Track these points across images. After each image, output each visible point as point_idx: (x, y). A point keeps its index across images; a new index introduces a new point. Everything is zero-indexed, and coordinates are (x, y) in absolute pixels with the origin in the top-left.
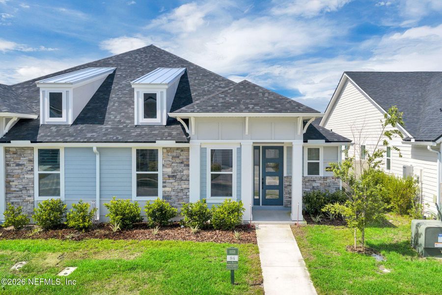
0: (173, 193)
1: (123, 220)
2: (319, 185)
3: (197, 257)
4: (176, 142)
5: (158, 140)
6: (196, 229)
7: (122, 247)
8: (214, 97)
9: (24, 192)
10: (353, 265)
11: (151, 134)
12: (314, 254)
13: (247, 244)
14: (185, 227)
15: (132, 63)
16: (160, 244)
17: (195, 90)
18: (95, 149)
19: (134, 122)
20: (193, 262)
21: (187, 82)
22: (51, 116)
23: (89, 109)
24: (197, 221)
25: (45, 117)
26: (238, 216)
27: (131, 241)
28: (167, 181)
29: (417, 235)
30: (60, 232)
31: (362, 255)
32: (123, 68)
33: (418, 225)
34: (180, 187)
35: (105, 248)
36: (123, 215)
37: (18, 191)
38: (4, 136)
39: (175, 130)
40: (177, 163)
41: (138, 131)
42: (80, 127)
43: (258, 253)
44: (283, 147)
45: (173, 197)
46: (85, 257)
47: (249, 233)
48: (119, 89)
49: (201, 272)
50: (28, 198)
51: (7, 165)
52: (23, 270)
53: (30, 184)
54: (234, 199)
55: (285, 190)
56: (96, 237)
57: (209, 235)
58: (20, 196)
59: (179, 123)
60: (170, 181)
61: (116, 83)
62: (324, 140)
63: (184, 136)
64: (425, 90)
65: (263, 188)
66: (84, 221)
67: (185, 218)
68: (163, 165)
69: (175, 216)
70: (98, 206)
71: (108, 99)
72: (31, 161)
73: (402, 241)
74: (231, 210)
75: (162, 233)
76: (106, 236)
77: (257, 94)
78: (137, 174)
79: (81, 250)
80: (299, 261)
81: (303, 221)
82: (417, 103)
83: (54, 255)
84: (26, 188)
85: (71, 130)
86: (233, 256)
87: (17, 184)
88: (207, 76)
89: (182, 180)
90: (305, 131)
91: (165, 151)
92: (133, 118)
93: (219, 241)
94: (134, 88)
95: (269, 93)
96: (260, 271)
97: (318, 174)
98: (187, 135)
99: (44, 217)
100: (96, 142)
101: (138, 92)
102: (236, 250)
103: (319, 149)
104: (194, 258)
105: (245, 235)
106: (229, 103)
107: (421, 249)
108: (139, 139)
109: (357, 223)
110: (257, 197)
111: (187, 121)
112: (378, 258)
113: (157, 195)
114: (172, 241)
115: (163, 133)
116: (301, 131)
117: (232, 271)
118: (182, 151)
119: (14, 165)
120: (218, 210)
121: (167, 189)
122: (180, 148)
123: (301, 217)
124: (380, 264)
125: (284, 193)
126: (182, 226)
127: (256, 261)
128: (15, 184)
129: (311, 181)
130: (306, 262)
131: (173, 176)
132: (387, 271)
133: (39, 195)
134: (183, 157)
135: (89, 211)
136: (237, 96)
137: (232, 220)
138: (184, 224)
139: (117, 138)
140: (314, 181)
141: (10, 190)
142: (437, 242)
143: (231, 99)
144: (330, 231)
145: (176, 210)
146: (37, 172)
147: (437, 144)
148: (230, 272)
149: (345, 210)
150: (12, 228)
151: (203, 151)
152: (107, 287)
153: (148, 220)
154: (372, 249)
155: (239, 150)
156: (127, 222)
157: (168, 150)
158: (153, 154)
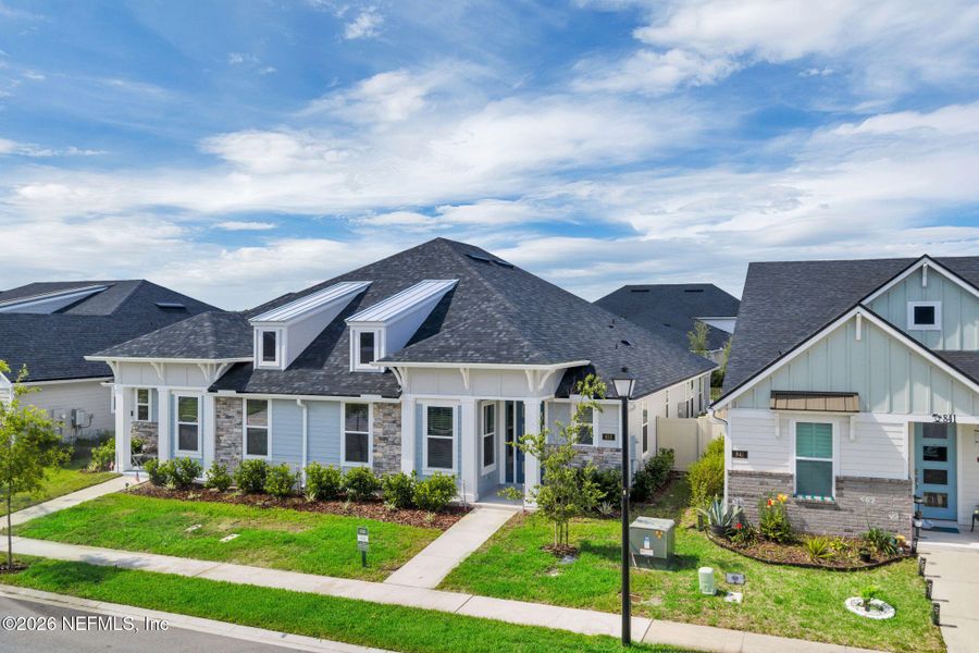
0: (384, 460)
1: (321, 489)
4: (383, 397)
7: (299, 520)
9: (233, 448)
10: (517, 564)
11: (362, 384)
13: (434, 530)
18: (298, 403)
19: (350, 367)
22: (265, 359)
23: (314, 348)
25: (258, 360)
28: (378, 444)
32: (380, 282)
35: (283, 519)
37: (227, 447)
38: (215, 383)
39: (391, 381)
40: (389, 422)
42: (294, 372)
43: (433, 541)
45: (384, 465)
46: (257, 526)
47: (455, 517)
50: (236, 456)
51: (218, 416)
53: (239, 439)
56: (285, 506)
58: (229, 453)
60: (381, 444)
61: (361, 307)
63: (396, 389)
66: (281, 487)
68: (374, 425)
71: (339, 334)
72: (240, 413)
76: (296, 506)
78: (346, 434)
79: (260, 518)
84: (235, 444)
85: (282, 377)
86: (363, 537)
88: (479, 292)
90: (541, 386)
91: (376, 406)
96: (409, 558)
97: (591, 443)
98: (399, 387)
100: (301, 394)
101: (354, 331)
105: (445, 519)
108: (346, 391)
112: (567, 561)
113: (367, 461)
115: (375, 385)
116: (535, 386)
117: (364, 553)
119: (224, 417)
121: (378, 454)
124: (557, 567)
128: (224, 439)
129: (581, 453)
131: (385, 439)
132: (554, 575)
133: (248, 453)
139: (323, 389)
140: (585, 452)
141: (219, 446)
142: (643, 547)
146: (245, 427)
151: (418, 407)
155: (460, 409)
156: (324, 492)
157: (379, 406)
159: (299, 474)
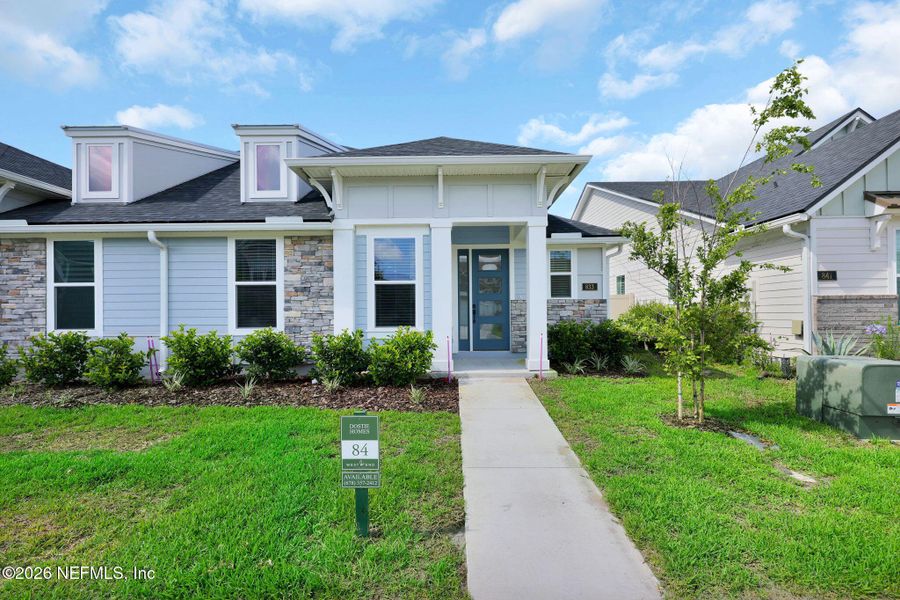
0: (303, 321)
1: (193, 368)
2: (571, 313)
4: (305, 220)
5: (269, 217)
6: (336, 384)
9: (27, 321)
11: (264, 212)
13: (437, 414)
18: (151, 235)
19: (240, 198)
22: (92, 188)
25: (81, 191)
28: (293, 298)
34: (317, 310)
37: (15, 320)
39: (311, 207)
40: (311, 264)
41: (245, 208)
43: (459, 432)
44: (507, 250)
45: (304, 329)
47: (444, 391)
53: (39, 306)
54: (417, 329)
55: (513, 325)
57: (360, 395)
58: (19, 330)
60: (298, 298)
62: (580, 234)
65: (474, 321)
68: (286, 270)
72: (42, 263)
74: (407, 346)
78: (238, 287)
80: (561, 451)
81: (551, 370)
84: (30, 313)
86: (361, 443)
87: (15, 306)
89: (321, 297)
91: (289, 241)
93: (376, 407)
97: (569, 295)
98: (329, 211)
100: (153, 223)
101: (246, 144)
103: (570, 252)
105: (434, 395)
110: (464, 336)
113: (275, 324)
115: (287, 211)
116: (543, 199)
117: (362, 493)
118: (321, 241)
119: (10, 271)
121: (292, 314)
122: (316, 237)
123: (547, 362)
124: (771, 457)
125: (511, 328)
126: (314, 381)
127: (452, 454)
128: (11, 307)
129: (558, 307)
130: (579, 455)
131: (304, 289)
133: (56, 326)
134: (322, 252)
137: (410, 365)
138: (317, 376)
139: (196, 217)
140: (563, 307)
141: (1, 319)
146: (51, 285)
151: (359, 243)
155: (427, 239)
156: (201, 372)
157: (295, 239)
158: (267, 247)
159: (152, 351)
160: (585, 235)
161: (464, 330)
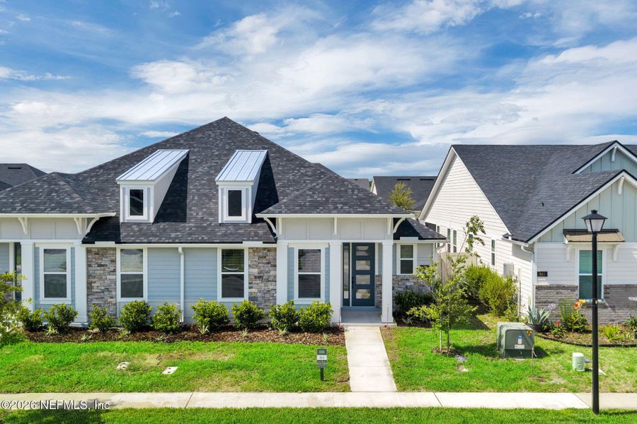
1: (211, 322)
2: (412, 284)
3: (288, 358)
4: (264, 243)
5: (245, 240)
6: (284, 331)
7: (214, 349)
8: (301, 195)
9: (106, 293)
10: (434, 365)
11: (237, 233)
12: (400, 355)
13: (336, 346)
14: (273, 329)
15: (206, 143)
16: (251, 346)
17: (280, 180)
18: (180, 250)
19: (218, 219)
20: (285, 362)
21: (270, 169)
22: (132, 213)
23: (169, 204)
24: (285, 323)
25: (125, 215)
26: (327, 318)
27: (221, 343)
28: (253, 282)
29: (501, 336)
30: (149, 335)
31: (446, 356)
32: (196, 150)
33: (501, 327)
34: (267, 288)
35: (198, 350)
36: (211, 317)
37: (100, 293)
38: (86, 236)
39: (261, 229)
40: (263, 263)
41: (223, 229)
42: (162, 225)
43: (346, 354)
44: (374, 244)
45: (259, 299)
46: (181, 358)
47: (338, 335)
48: (196, 179)
49: (293, 371)
50: (110, 300)
51: (89, 266)
52: (129, 369)
53: (113, 284)
54: (321, 301)
55: (376, 290)
56: (186, 339)
57: (298, 337)
59: (265, 221)
60: (257, 282)
61: (191, 170)
62: (417, 238)
63: (271, 236)
64: (540, 173)
65: (352, 288)
66: (171, 323)
67: (273, 320)
68: (249, 266)
69: (262, 318)
70: (182, 309)
71: (185, 192)
72: (114, 261)
73: (490, 343)
74: (319, 312)
75: (251, 335)
76: (195, 338)
77: (346, 191)
78: (222, 275)
79: (175, 352)
80: (385, 361)
81: (394, 322)
82: (526, 191)
83: (152, 356)
84: (108, 289)
85: (154, 229)
86: (322, 356)
87: (99, 285)
88: (292, 160)
89: (269, 281)
90: (395, 231)
91: (251, 251)
92: (217, 215)
93: (308, 344)
94: (218, 186)
95: (359, 190)
96: (348, 370)
97: (412, 272)
98: (274, 235)
99: (131, 319)
100: (181, 243)
101: (222, 189)
102: (326, 350)
103: (412, 246)
104: (284, 359)
105: (332, 337)
106: (317, 202)
107: (503, 350)
108: (225, 239)
109: (441, 326)
110: (346, 297)
111: (273, 220)
112: (460, 359)
113: (243, 296)
114: (261, 343)
115: (249, 233)
116: (391, 230)
117: (322, 369)
118: (269, 251)
119: (96, 265)
120: (306, 312)
121: (253, 290)
122: (266, 248)
123: (392, 319)
124: (461, 364)
125: (375, 293)
126: (270, 329)
127: (344, 362)
128: (97, 285)
129: (405, 280)
130: (390, 362)
131: (260, 277)
132: (465, 370)
133: (122, 297)
134: (270, 257)
135: (175, 313)
136: (325, 193)
137: (321, 322)
138: (271, 326)
139: (203, 238)
140: (407, 280)
141: (91, 291)
142: (517, 344)
143: (319, 197)
144: (419, 332)
145: (264, 312)
146: (119, 273)
147: (529, 245)
148: (319, 370)
149: (431, 312)
150: (96, 330)
151: (290, 250)
152: (210, 383)
153: (235, 321)
154: (458, 351)
155: (328, 250)
156: (216, 324)
160: (421, 238)
161: (346, 293)
